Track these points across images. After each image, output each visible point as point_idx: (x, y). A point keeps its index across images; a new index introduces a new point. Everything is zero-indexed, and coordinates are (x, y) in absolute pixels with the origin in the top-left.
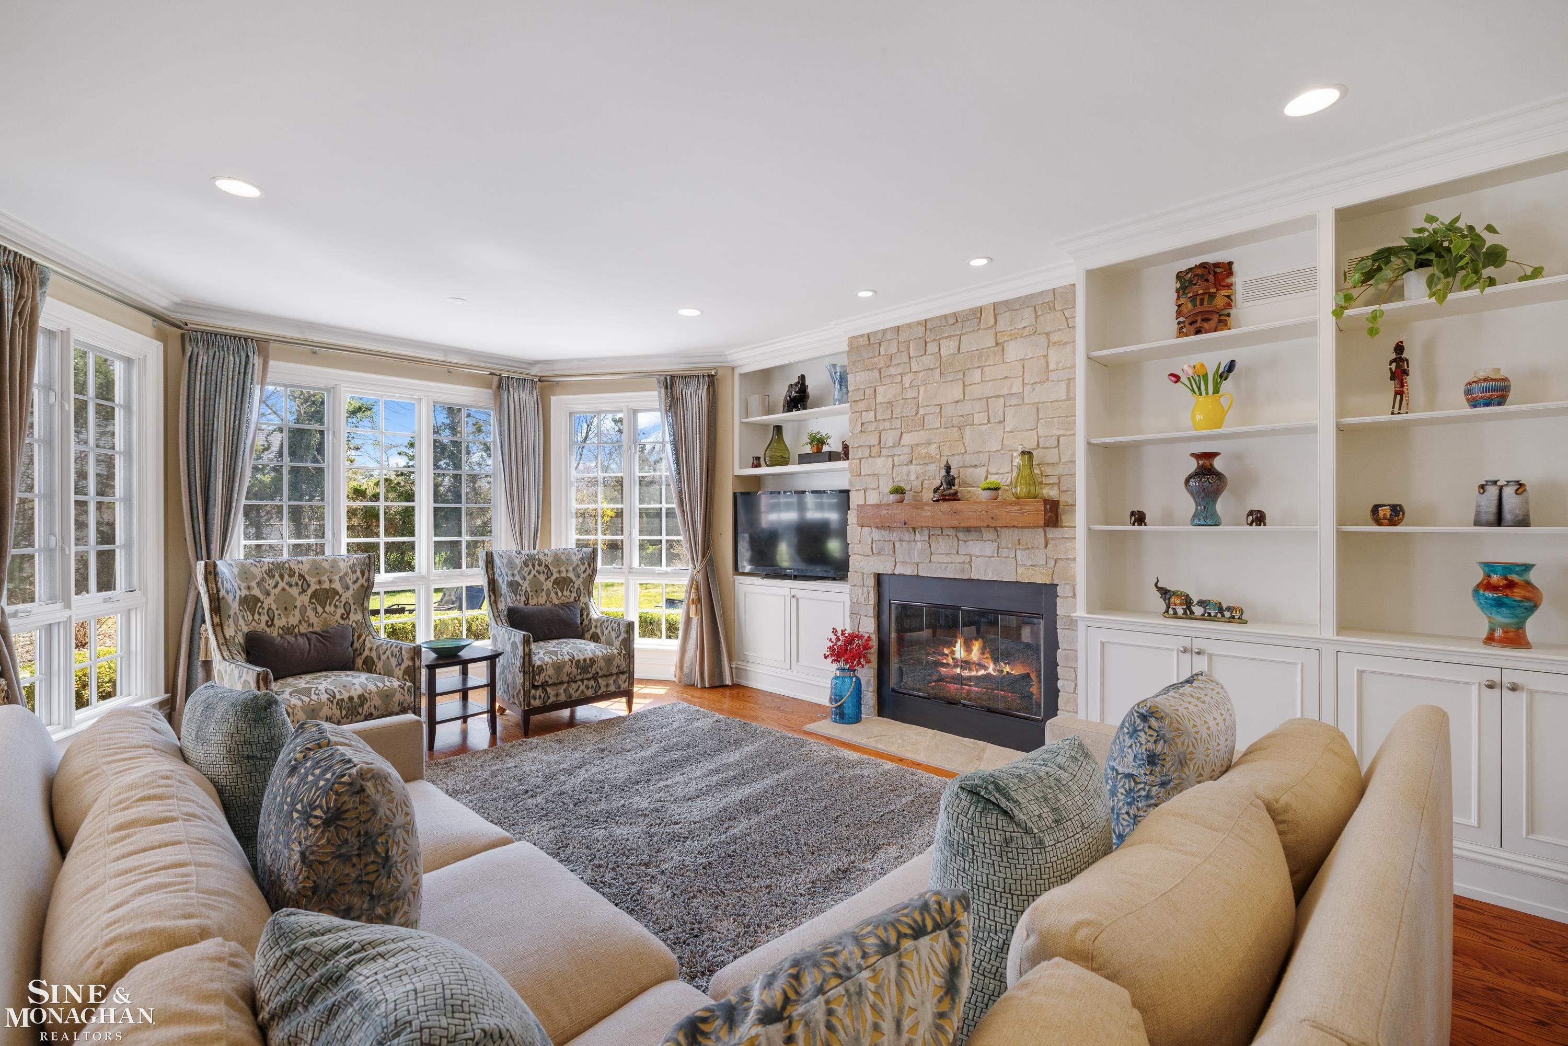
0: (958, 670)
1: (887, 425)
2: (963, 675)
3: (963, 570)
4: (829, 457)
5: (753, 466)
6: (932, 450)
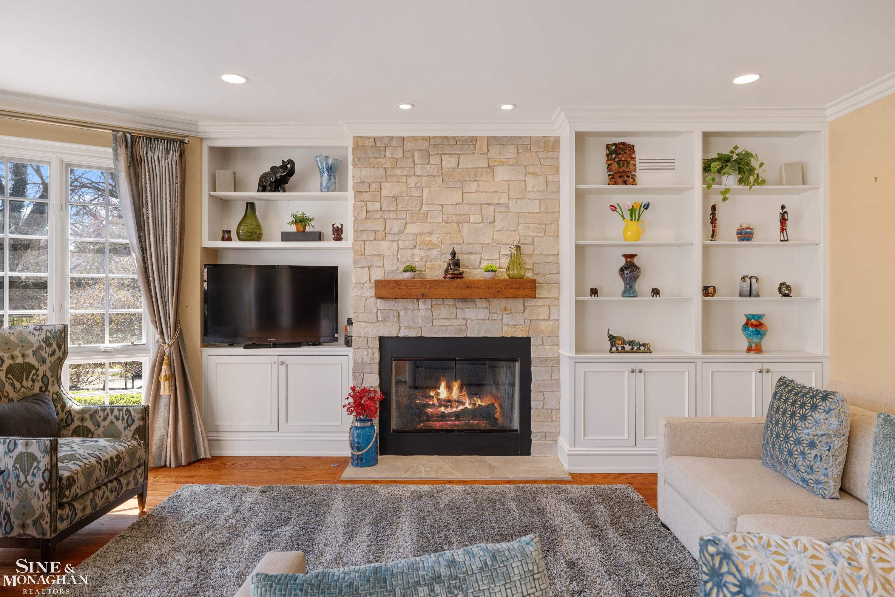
0: (442, 409)
1: (392, 215)
2: (446, 412)
3: (461, 331)
4: (318, 236)
5: (223, 239)
6: (435, 238)
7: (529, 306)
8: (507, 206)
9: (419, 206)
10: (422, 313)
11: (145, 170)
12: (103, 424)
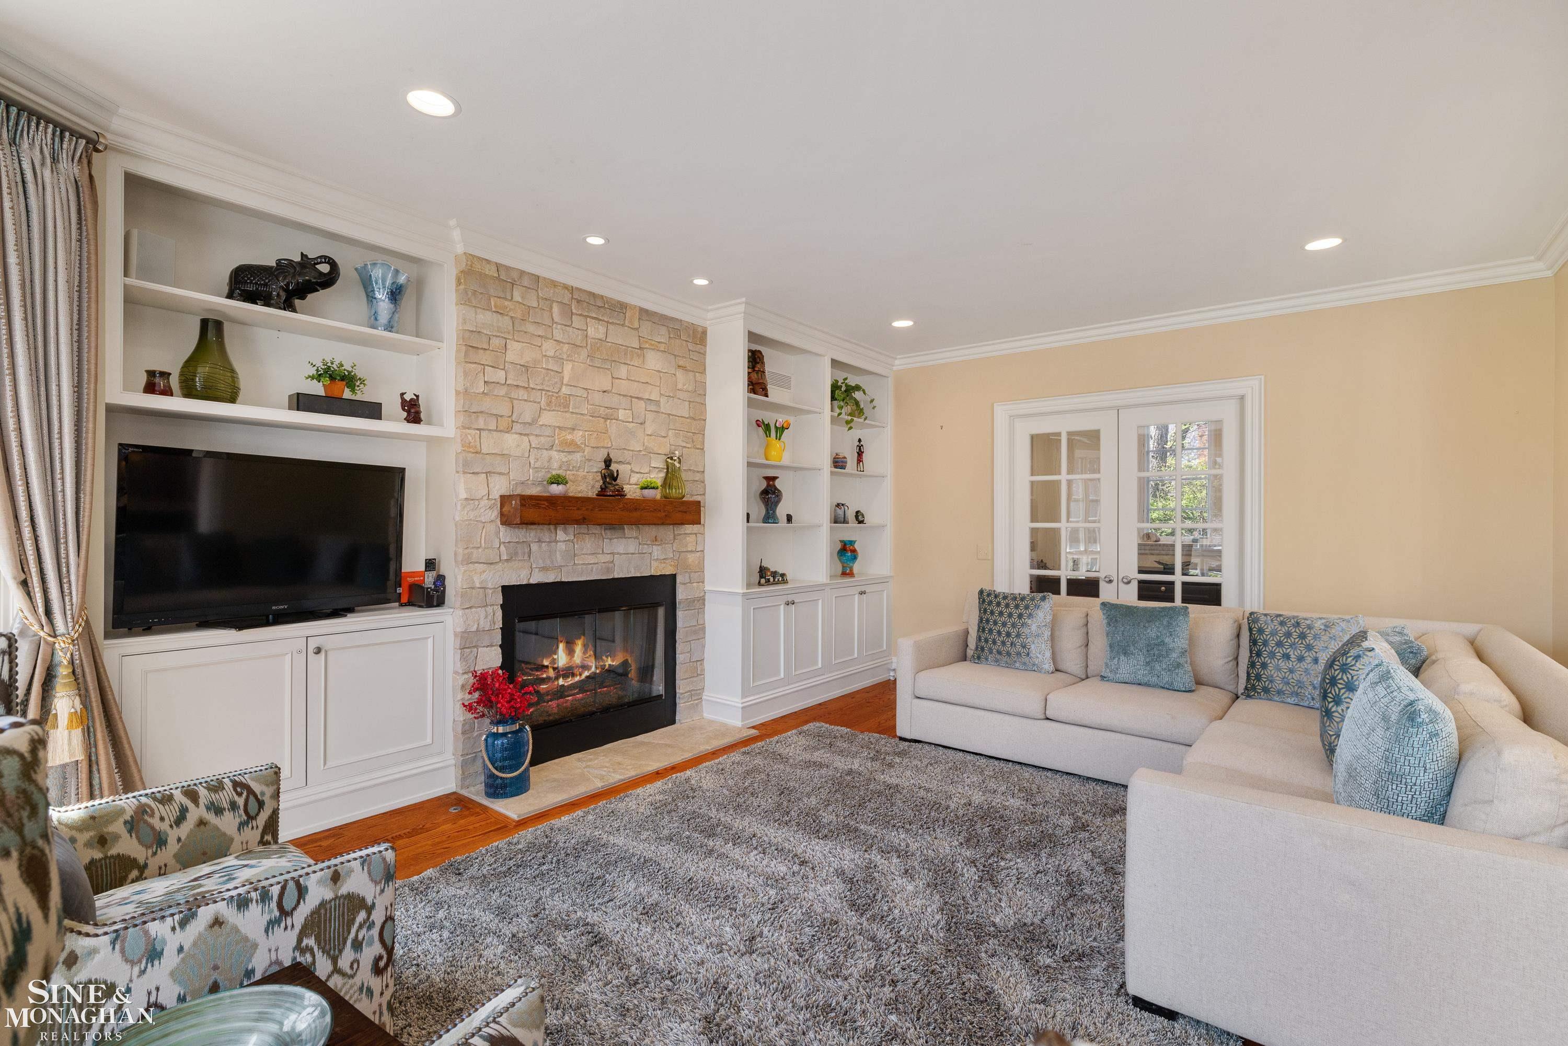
0: (561, 682)
1: (522, 394)
2: (566, 684)
3: (608, 570)
5: (151, 390)
6: (578, 436)
7: (678, 535)
8: (657, 403)
9: (558, 386)
10: (562, 546)
12: (173, 835)
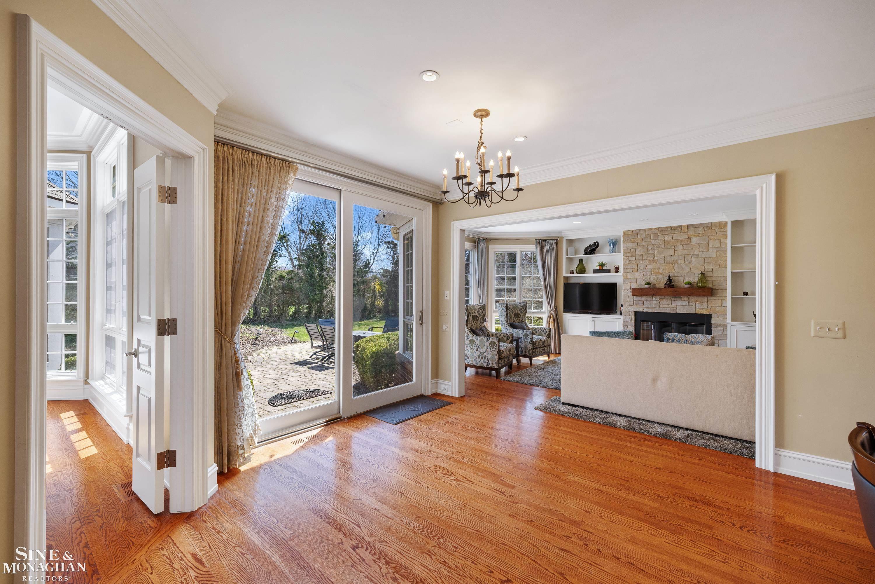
1: (641, 261)
3: (674, 310)
4: (608, 271)
5: (571, 273)
6: (661, 271)
7: (710, 300)
8: (698, 255)
9: (653, 257)
10: (655, 302)
11: (545, 251)
12: (538, 332)
